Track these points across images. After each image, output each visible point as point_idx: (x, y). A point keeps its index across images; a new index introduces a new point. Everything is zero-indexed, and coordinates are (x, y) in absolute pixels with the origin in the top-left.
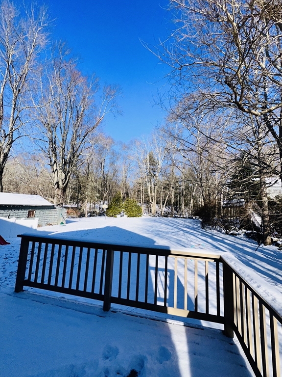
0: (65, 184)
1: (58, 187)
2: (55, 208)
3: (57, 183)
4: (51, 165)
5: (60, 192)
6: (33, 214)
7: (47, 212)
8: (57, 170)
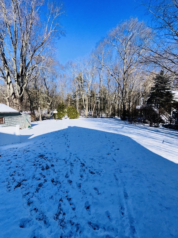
0: (21, 95)
1: (15, 97)
2: (21, 115)
3: (14, 94)
4: (5, 78)
5: (18, 102)
6: (2, 121)
7: (15, 118)
8: (11, 82)
